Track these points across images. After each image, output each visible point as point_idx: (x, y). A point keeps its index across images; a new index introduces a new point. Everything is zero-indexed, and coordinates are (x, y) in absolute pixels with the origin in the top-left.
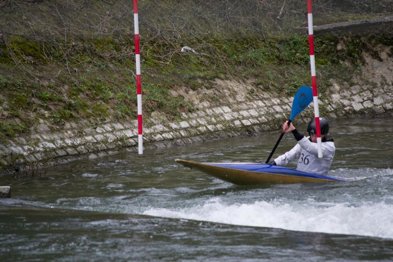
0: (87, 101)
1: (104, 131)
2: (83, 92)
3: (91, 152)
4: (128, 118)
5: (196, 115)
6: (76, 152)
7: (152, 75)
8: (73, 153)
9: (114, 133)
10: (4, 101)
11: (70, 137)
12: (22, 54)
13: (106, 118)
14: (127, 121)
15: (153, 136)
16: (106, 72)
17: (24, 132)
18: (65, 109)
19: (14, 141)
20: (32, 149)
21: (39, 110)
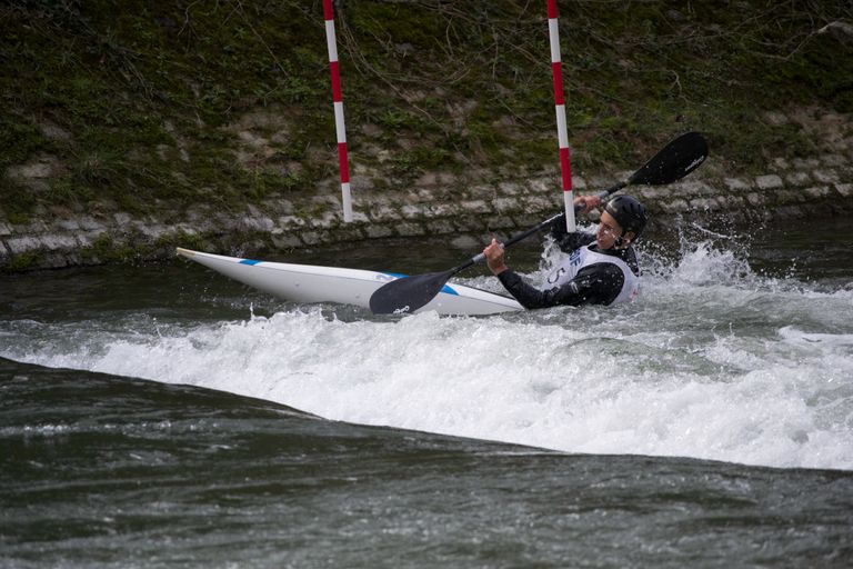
0: (513, 131)
1: (526, 191)
2: (510, 114)
3: (462, 233)
4: (609, 166)
5: (816, 163)
6: (422, 232)
7: (730, 83)
8: (411, 234)
9: (552, 196)
10: (281, 128)
11: (421, 202)
12: (386, 39)
13: (546, 167)
14: (605, 172)
15: (662, 203)
16: (599, 76)
17: (298, 190)
18: (440, 146)
19: (260, 206)
20: (302, 222)
21: (368, 148)
